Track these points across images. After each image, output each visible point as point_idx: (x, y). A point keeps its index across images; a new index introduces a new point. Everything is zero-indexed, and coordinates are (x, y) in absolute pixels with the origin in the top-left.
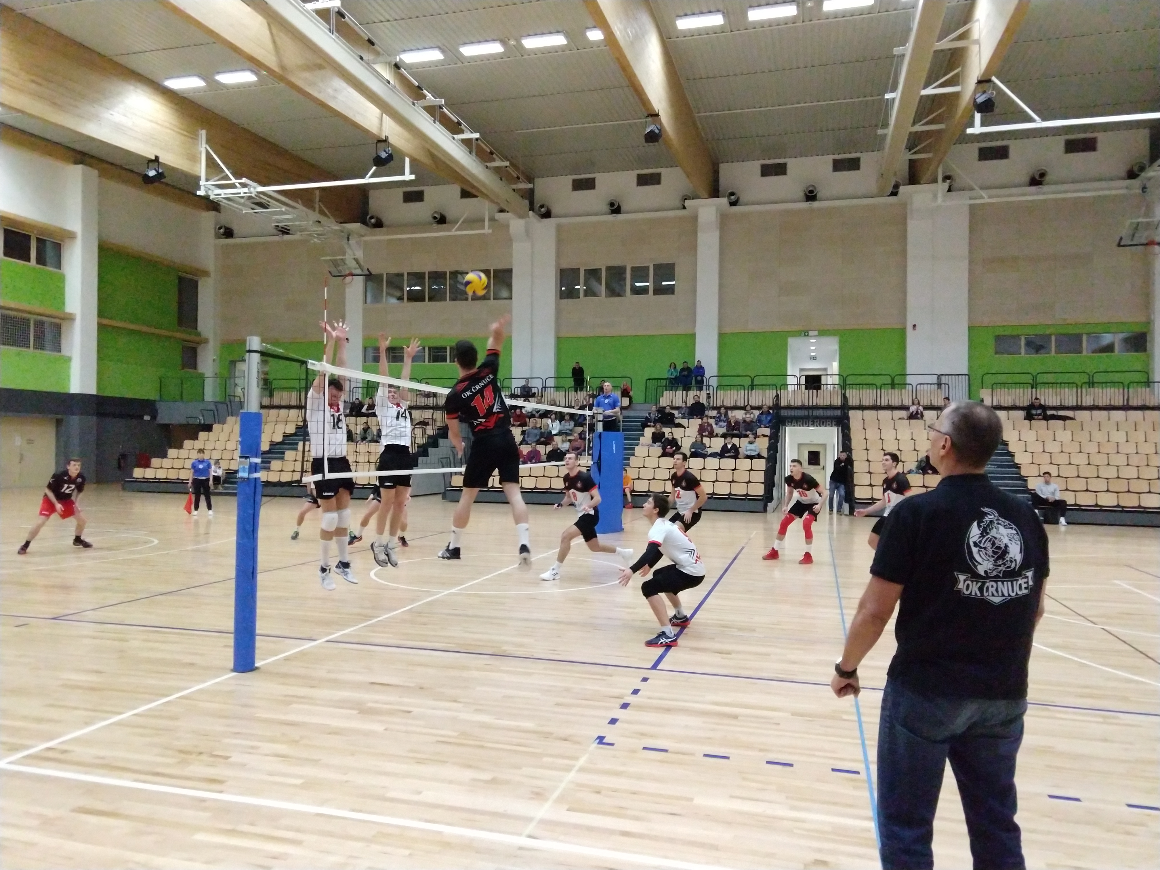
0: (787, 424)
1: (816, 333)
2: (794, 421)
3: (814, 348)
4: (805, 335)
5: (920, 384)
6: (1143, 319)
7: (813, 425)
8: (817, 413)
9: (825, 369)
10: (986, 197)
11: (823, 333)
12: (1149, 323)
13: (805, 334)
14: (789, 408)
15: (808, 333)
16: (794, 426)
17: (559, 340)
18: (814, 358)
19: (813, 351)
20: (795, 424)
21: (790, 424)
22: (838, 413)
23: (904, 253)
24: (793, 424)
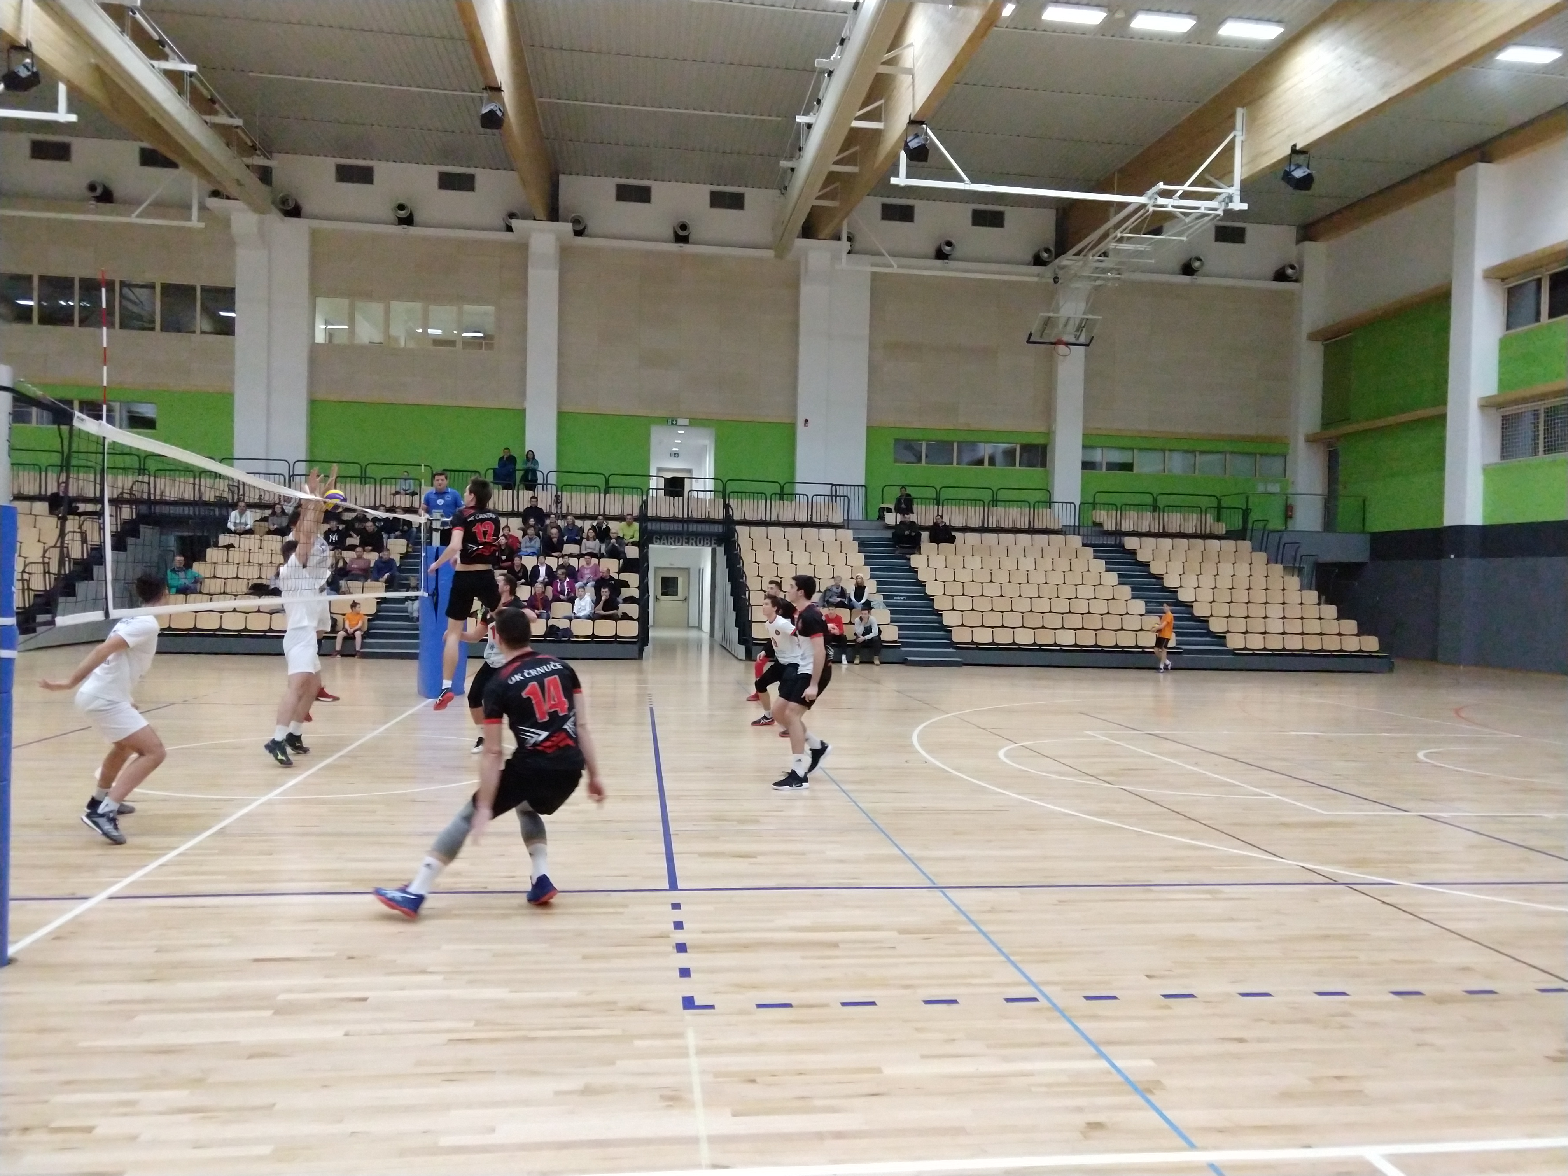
0: (654, 540)
1: (686, 422)
2: (664, 537)
3: (680, 441)
4: (672, 424)
5: (817, 495)
6: (1043, 429)
7: (688, 543)
8: (693, 528)
9: (690, 471)
10: (895, 266)
11: (695, 422)
12: (1050, 433)
13: (673, 422)
14: (657, 519)
15: (676, 421)
16: (664, 544)
17: (313, 404)
18: (676, 455)
19: (677, 445)
20: (666, 542)
21: (658, 541)
22: (719, 529)
23: (794, 327)
24: (662, 542)
